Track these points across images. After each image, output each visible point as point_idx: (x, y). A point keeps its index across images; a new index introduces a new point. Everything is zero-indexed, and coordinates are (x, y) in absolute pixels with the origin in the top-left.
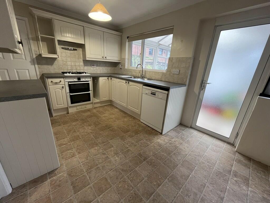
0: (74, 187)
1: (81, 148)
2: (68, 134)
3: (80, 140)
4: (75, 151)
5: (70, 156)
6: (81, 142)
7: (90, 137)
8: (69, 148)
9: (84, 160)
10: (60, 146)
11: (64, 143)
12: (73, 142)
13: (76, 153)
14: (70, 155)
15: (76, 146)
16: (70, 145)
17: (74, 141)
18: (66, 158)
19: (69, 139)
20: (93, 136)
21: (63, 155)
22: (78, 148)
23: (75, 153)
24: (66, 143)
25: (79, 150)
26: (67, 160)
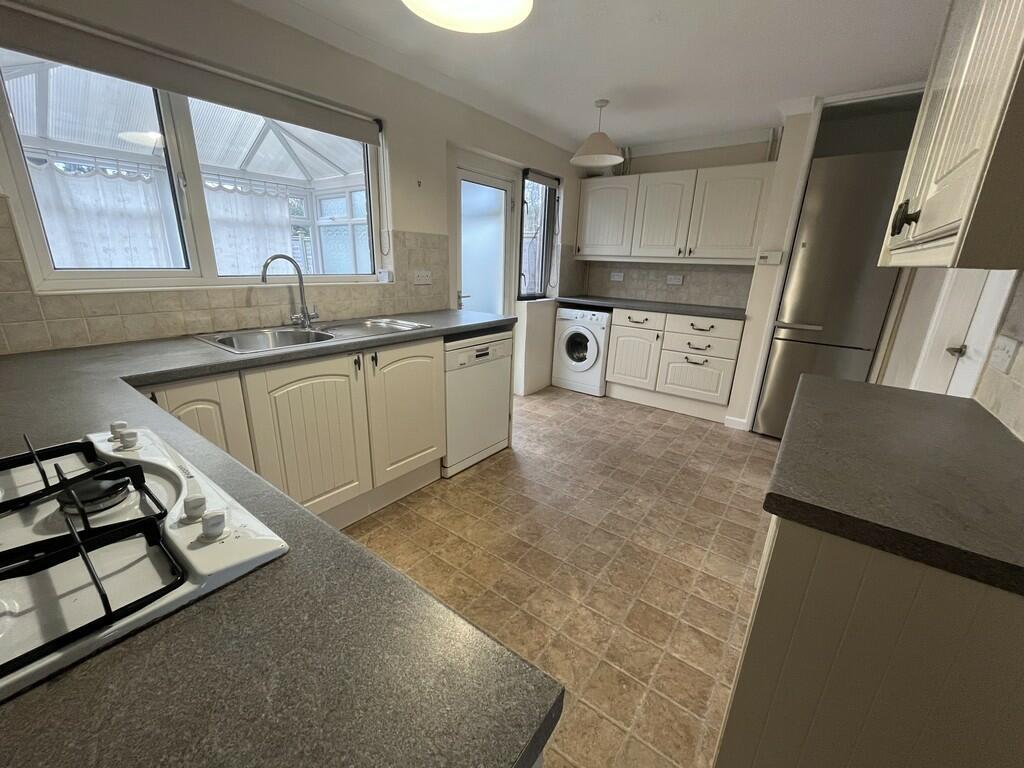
0: (752, 536)
1: (670, 578)
2: (645, 674)
3: (645, 598)
4: (694, 583)
5: (714, 585)
6: (648, 590)
7: (611, 577)
8: (699, 608)
9: (696, 551)
10: (718, 643)
11: (695, 642)
12: (670, 613)
13: (695, 576)
14: (713, 588)
15: (676, 595)
16: (686, 614)
17: (664, 616)
18: (727, 590)
19: (669, 640)
20: (595, 573)
21: (730, 606)
22: (676, 585)
23: (697, 581)
24: (692, 634)
25: (681, 578)
26: (729, 585)
